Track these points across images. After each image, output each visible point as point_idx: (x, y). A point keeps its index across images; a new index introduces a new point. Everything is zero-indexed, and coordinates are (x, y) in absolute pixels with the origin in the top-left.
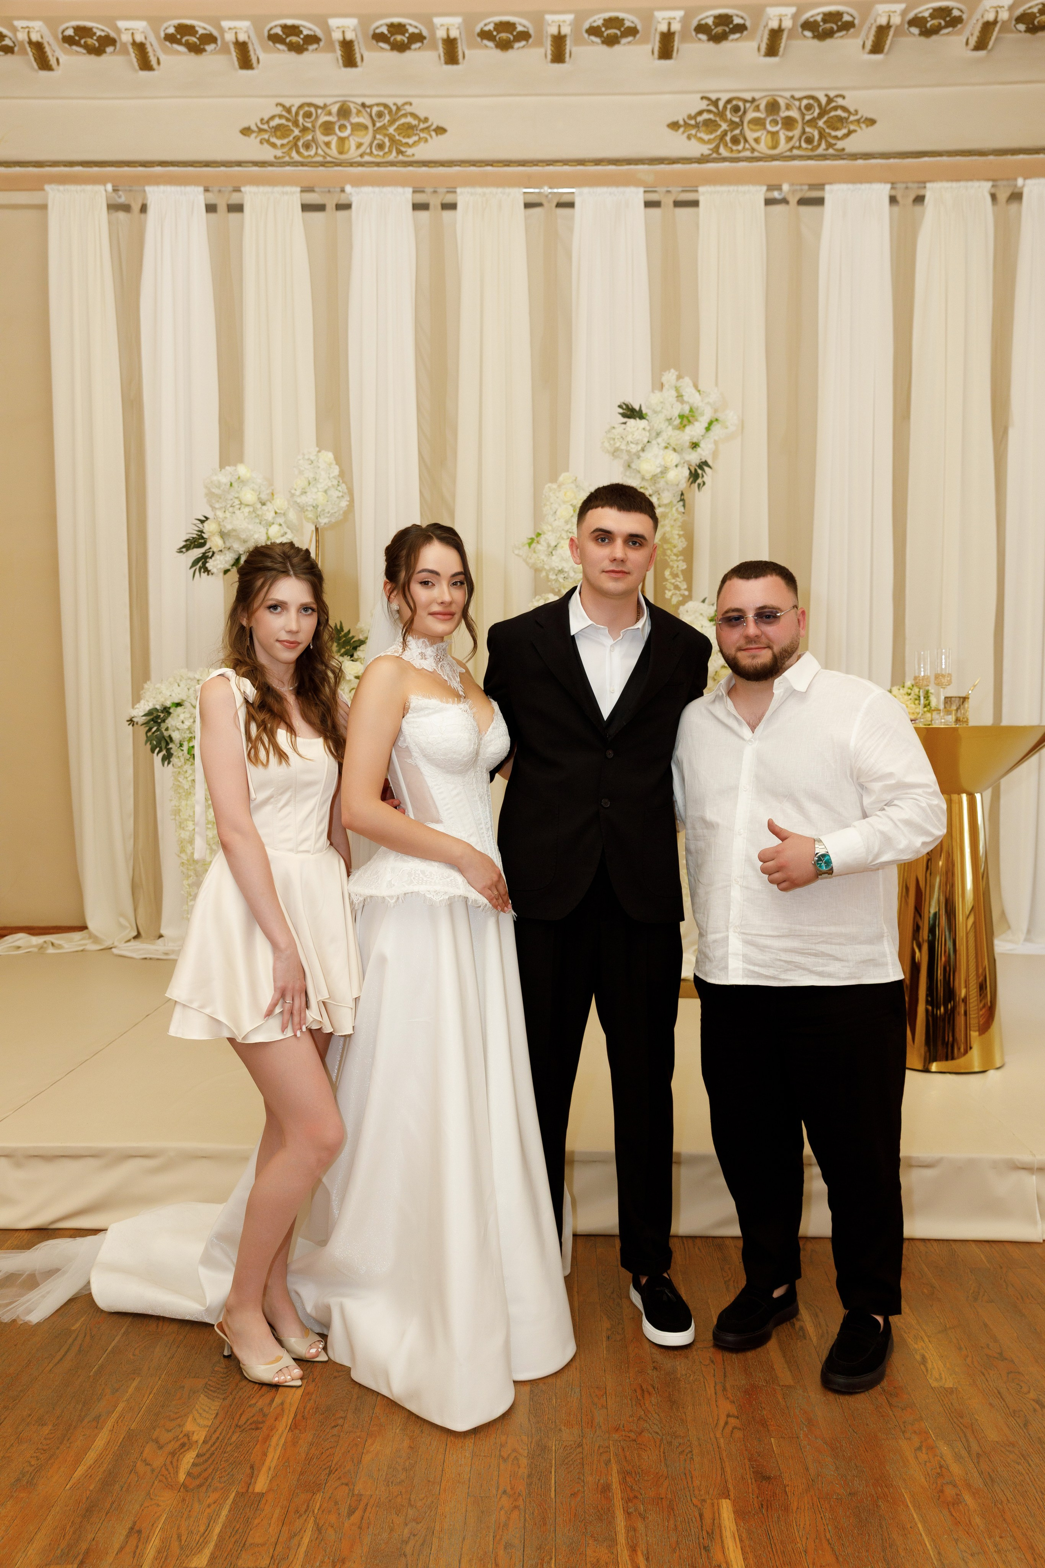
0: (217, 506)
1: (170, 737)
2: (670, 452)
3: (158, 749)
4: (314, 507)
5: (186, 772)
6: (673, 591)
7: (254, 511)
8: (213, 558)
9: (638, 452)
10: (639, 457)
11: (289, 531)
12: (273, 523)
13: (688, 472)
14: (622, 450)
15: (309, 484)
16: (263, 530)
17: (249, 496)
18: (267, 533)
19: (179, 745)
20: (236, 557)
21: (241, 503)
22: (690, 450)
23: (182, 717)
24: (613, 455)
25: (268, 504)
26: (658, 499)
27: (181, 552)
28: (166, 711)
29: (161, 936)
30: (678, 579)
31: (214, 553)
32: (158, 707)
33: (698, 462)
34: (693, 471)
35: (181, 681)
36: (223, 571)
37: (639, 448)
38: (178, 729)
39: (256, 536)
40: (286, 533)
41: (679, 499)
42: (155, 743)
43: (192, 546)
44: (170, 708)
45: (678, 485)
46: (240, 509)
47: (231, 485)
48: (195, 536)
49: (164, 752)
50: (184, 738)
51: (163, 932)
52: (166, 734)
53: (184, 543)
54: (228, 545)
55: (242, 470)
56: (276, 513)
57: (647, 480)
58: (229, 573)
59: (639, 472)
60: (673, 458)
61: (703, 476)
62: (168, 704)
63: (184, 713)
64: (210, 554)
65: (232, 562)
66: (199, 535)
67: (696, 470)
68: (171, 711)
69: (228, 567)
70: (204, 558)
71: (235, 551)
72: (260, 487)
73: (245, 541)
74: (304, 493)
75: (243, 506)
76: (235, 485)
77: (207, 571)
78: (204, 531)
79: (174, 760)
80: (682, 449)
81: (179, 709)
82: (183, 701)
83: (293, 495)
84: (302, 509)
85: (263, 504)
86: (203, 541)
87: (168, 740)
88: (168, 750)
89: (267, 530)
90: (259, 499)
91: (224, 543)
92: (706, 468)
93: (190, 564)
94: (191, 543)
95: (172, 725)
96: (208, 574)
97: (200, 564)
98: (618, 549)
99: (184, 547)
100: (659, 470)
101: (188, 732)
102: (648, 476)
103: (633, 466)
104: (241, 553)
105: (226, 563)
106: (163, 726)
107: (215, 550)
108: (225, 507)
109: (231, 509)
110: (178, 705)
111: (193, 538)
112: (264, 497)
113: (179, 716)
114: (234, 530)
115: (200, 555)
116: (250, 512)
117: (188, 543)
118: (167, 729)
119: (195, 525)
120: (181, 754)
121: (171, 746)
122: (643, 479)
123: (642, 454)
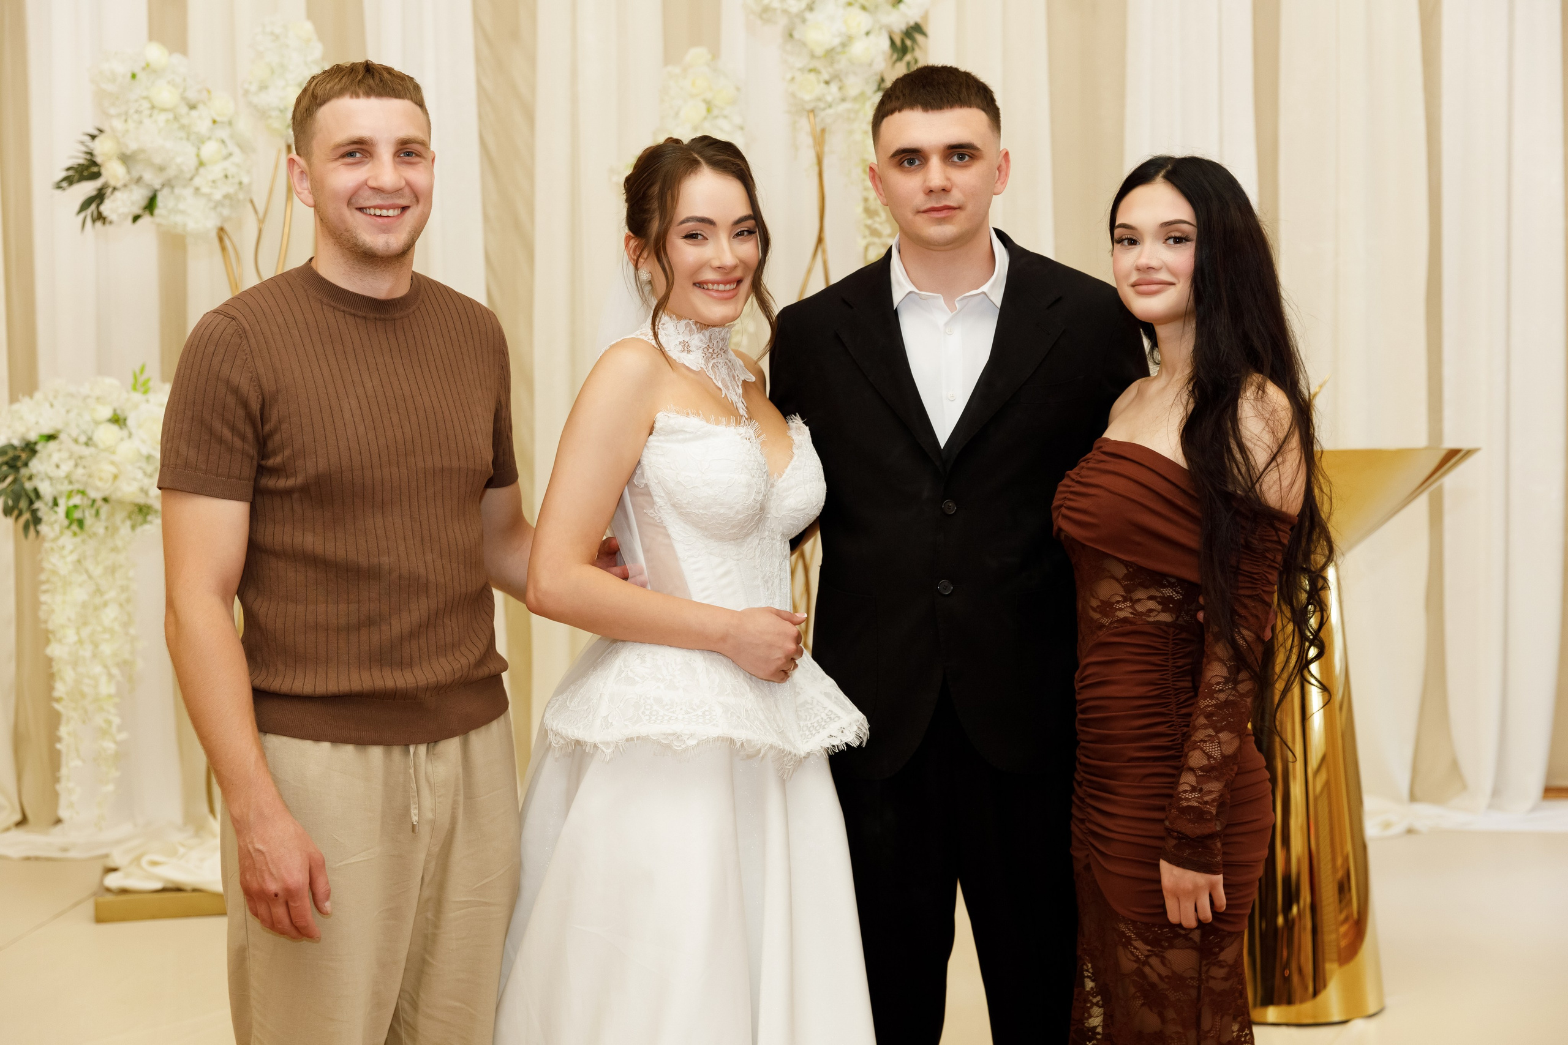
0: (113, 111)
1: (36, 491)
2: (855, 10)
3: (16, 513)
4: (281, 111)
5: (63, 547)
6: (870, 239)
7: (176, 118)
8: (112, 198)
9: (803, 11)
10: (804, 21)
11: (236, 151)
12: (209, 138)
13: (886, 44)
14: (775, 10)
15: (273, 72)
16: (191, 150)
17: (166, 95)
18: (198, 156)
19: (51, 504)
20: (150, 194)
21: (153, 107)
22: (889, 8)
23: (56, 458)
24: (761, 18)
25: (201, 107)
26: (840, 88)
27: (61, 187)
28: (30, 449)
29: (58, 821)
30: (877, 219)
31: (115, 189)
32: (16, 442)
33: (903, 27)
34: (898, 42)
35: (55, 397)
36: (130, 219)
37: (803, 5)
38: (50, 478)
39: (179, 160)
40: (230, 155)
41: (875, 87)
42: (10, 503)
43: (76, 177)
44: (36, 443)
45: (870, 65)
46: (151, 116)
47: (134, 76)
48: (81, 161)
49: (27, 516)
50: (61, 493)
51: (63, 813)
52: (28, 486)
53: (64, 174)
54: (135, 174)
55: (156, 53)
56: (214, 122)
57: (819, 58)
58: (140, 222)
59: (804, 44)
60: (860, 21)
61: (913, 49)
62: (33, 436)
63: (60, 450)
64: (109, 190)
65: (143, 202)
66: (89, 160)
67: (903, 41)
68: (39, 447)
69: (137, 210)
70: (99, 197)
71: (148, 186)
72: (184, 80)
73: (161, 169)
74: (263, 87)
75: (156, 112)
76: (141, 75)
77: (100, 217)
78: (95, 152)
79: (43, 528)
80: (877, 7)
81: (52, 445)
82: (59, 432)
83: (246, 92)
84: (262, 114)
85: (193, 107)
86: (95, 169)
87: (33, 496)
88: (34, 512)
89: (199, 149)
90: (184, 99)
91: (129, 172)
92: (919, 38)
93: (77, 207)
94: (77, 172)
95: (39, 472)
96: (104, 223)
97: (93, 207)
98: (936, 172)
99: (64, 179)
100: (836, 41)
101: (66, 482)
102: (819, 51)
103: (796, 35)
104: (157, 186)
105: (133, 203)
106: (24, 472)
107: (112, 183)
108: (126, 113)
109: (136, 117)
110: (51, 437)
111: (79, 165)
112: (192, 95)
113: (50, 456)
114: (142, 151)
115: (94, 193)
116: (167, 121)
117: (71, 173)
118: (30, 478)
119: (82, 143)
120: (53, 518)
121: (37, 505)
122: (813, 56)
123: (809, 15)
